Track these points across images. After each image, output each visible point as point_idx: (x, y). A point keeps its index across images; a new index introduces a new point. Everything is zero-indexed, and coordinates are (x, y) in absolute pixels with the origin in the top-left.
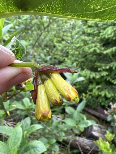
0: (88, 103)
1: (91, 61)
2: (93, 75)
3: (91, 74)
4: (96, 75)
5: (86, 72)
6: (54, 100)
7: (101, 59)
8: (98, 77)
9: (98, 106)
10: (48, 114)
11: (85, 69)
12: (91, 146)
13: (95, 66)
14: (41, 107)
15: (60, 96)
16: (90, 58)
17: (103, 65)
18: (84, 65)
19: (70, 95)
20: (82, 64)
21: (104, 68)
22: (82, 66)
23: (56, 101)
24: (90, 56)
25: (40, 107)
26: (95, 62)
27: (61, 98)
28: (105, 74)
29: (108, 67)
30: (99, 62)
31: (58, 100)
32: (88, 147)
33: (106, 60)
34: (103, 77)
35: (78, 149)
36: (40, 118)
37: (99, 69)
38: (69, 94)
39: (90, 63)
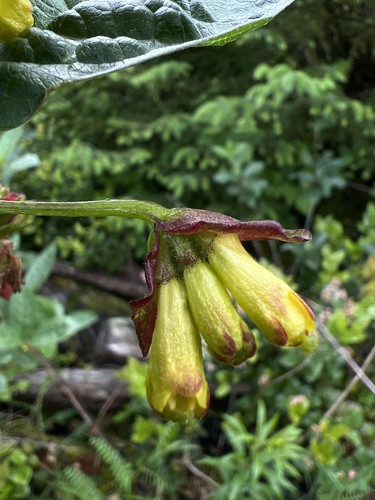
0: (97, 259)
1: (93, 112)
2: (102, 162)
3: (95, 157)
4: (112, 160)
5: (75, 150)
6: (223, 338)
7: (126, 106)
8: (118, 168)
9: (126, 263)
10: (196, 390)
11: (75, 143)
12: (111, 387)
13: (109, 131)
14: (170, 360)
15: (245, 325)
16: (89, 101)
17: (133, 125)
18: (69, 127)
19: (282, 321)
20: (63, 122)
21: (135, 135)
22: (65, 132)
23: (227, 343)
24: (90, 91)
25: (166, 363)
26: (108, 114)
27: (247, 330)
28: (139, 156)
29: (148, 134)
30: (120, 115)
31: (235, 339)
32: (102, 394)
33: (143, 111)
34: (134, 167)
35: (70, 406)
36: (165, 403)
37: (121, 140)
38: (278, 318)
39: (90, 120)
